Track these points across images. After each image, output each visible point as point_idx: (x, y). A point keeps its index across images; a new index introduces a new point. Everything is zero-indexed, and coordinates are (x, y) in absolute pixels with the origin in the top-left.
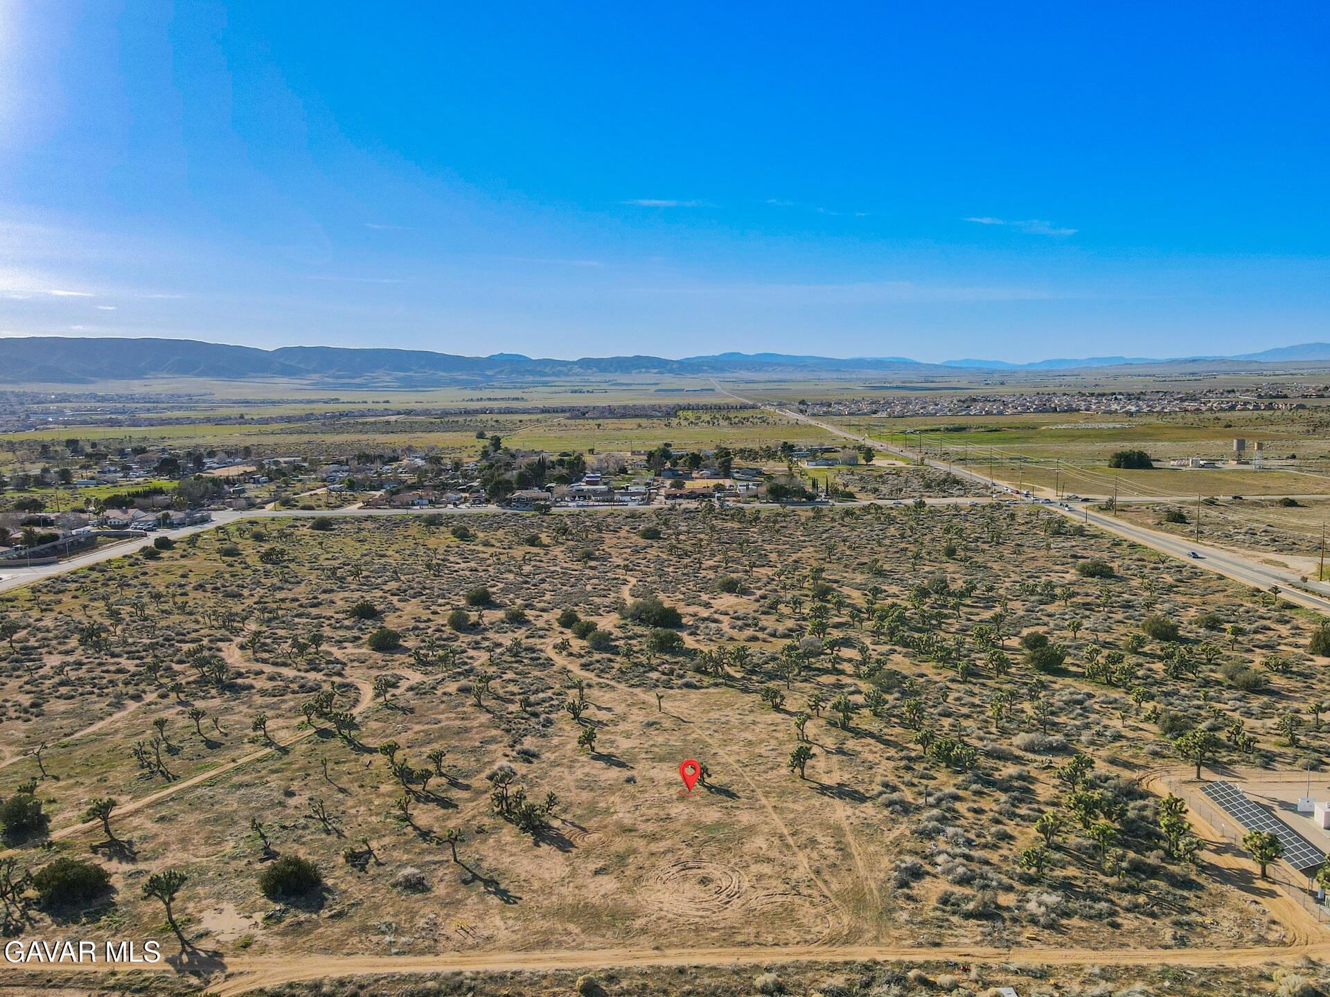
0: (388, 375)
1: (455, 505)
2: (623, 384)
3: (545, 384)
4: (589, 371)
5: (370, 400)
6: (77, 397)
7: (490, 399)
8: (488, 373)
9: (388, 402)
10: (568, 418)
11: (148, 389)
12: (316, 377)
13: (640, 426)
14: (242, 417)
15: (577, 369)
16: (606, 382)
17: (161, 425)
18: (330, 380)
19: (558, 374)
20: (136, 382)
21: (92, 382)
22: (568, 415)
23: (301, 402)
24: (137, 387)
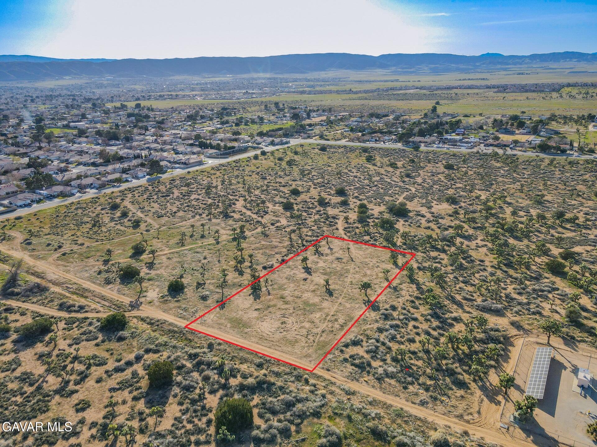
0: (427, 66)
1: (384, 142)
2: (551, 69)
3: (505, 70)
4: (535, 61)
5: (411, 80)
6: (300, 79)
7: (469, 79)
8: (477, 64)
9: (419, 81)
10: (495, 92)
11: (326, 76)
12: (393, 68)
13: (527, 98)
14: (351, 90)
15: (527, 60)
16: (542, 67)
17: (318, 94)
18: (400, 70)
19: (515, 64)
20: (323, 72)
21: (307, 73)
22: (495, 90)
23: (382, 81)
24: (323, 75)
